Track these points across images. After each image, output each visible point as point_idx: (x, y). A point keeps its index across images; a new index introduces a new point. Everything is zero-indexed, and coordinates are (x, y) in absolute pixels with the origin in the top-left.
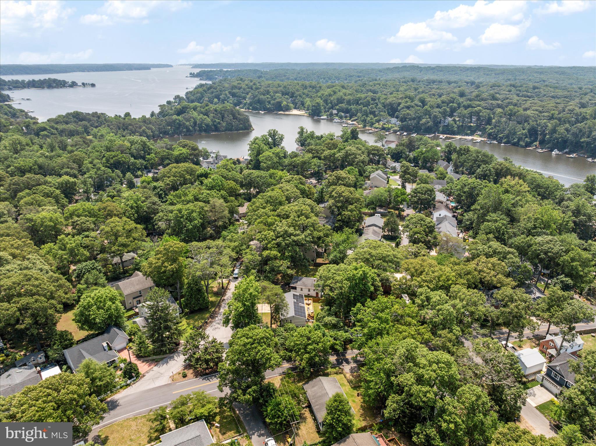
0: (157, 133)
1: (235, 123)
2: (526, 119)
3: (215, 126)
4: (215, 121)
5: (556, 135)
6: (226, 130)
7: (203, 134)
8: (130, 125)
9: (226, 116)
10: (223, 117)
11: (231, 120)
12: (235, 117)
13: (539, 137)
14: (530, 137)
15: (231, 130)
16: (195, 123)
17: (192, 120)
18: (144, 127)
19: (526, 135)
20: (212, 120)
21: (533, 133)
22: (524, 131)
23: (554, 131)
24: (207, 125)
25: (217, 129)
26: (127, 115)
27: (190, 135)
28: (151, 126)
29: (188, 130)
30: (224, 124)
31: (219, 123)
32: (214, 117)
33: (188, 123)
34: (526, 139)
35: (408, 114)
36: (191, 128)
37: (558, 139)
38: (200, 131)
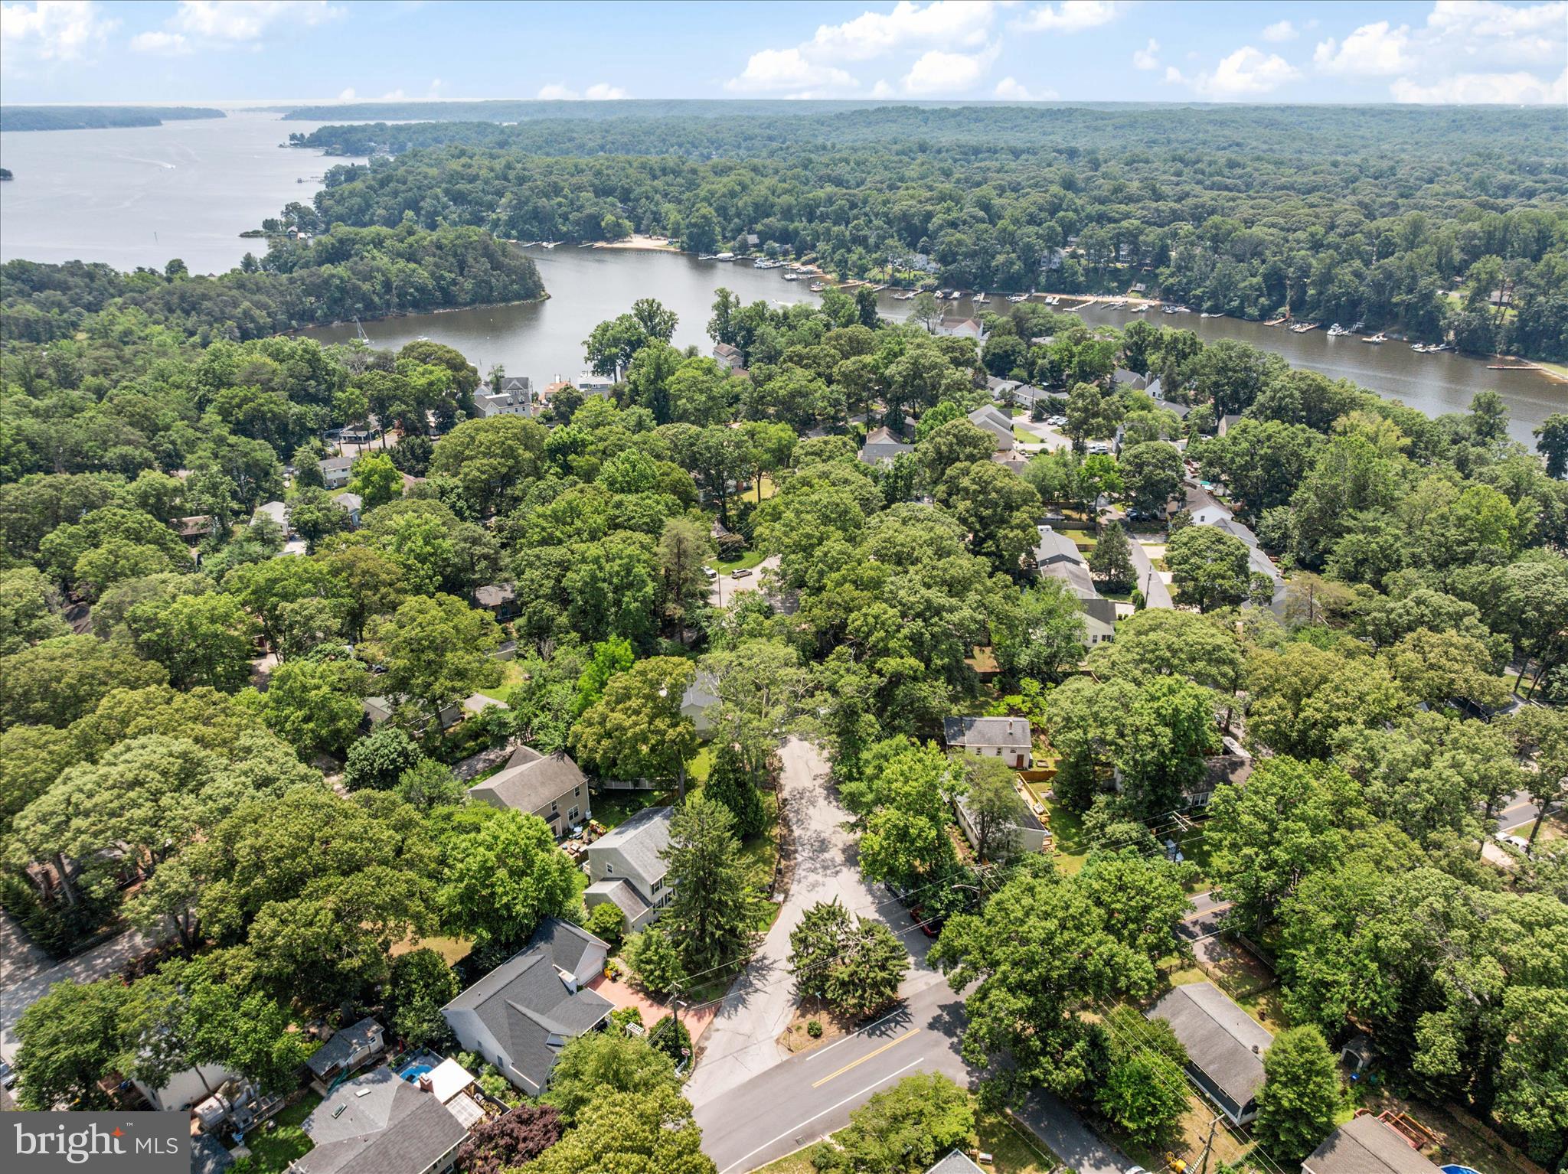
0: (281, 317)
1: (498, 280)
2: (1256, 250)
3: (442, 289)
4: (442, 277)
5: (1333, 289)
6: (473, 302)
7: (411, 314)
8: (205, 297)
9: (470, 260)
10: (462, 266)
11: (485, 272)
12: (496, 266)
13: (1289, 294)
14: (1269, 295)
15: (488, 300)
16: (387, 285)
17: (379, 275)
18: (246, 304)
19: (1259, 289)
20: (432, 274)
21: (1275, 283)
22: (1255, 280)
23: (1326, 279)
24: (421, 289)
25: (449, 300)
26: (176, 267)
27: (374, 318)
28: (262, 298)
29: (369, 305)
30: (468, 285)
31: (454, 282)
32: (436, 265)
33: (366, 287)
34: (1262, 300)
35: (960, 243)
36: (376, 299)
37: (1337, 297)
38: (402, 306)
